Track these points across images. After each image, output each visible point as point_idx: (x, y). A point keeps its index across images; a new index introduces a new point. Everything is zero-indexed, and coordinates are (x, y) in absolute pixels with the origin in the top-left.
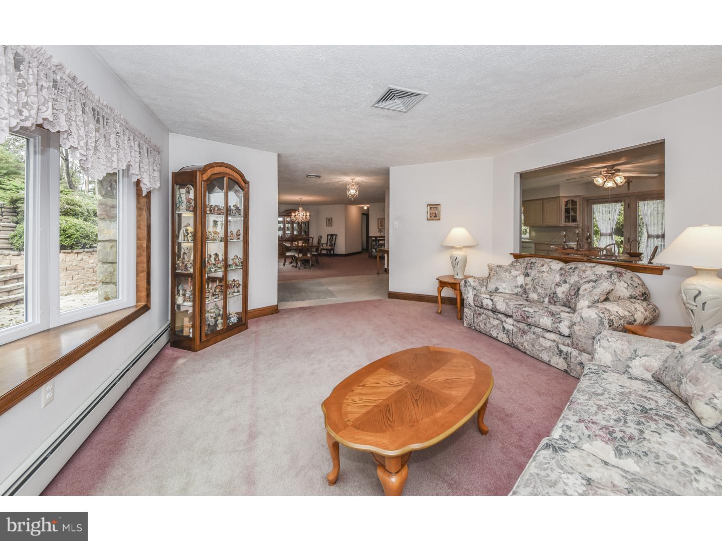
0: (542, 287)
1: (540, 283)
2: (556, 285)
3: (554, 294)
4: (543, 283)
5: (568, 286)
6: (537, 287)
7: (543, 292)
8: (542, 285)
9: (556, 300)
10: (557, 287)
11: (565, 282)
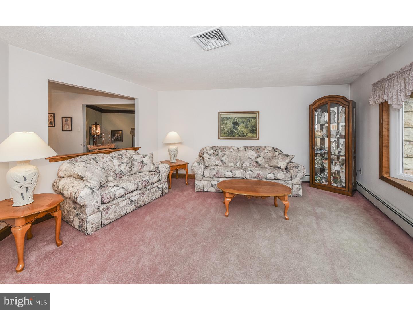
0: (112, 171)
1: (110, 170)
2: (119, 166)
3: (120, 172)
4: (111, 168)
5: (125, 164)
6: (109, 172)
7: (114, 173)
8: (111, 169)
9: (123, 174)
10: (120, 167)
11: (123, 163)
